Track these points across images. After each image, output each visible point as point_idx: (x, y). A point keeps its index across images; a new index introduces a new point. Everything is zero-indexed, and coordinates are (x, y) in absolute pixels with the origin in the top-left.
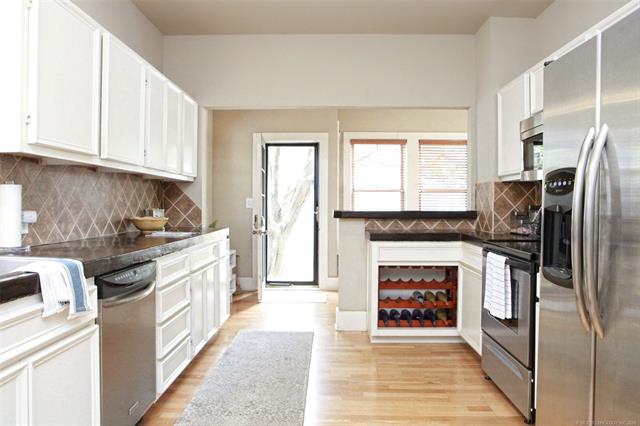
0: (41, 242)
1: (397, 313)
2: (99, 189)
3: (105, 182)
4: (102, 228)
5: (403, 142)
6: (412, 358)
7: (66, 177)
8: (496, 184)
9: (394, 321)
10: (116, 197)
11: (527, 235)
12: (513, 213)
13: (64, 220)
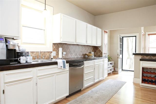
0: (67, 57)
1: (149, 80)
2: (79, 48)
3: (81, 47)
4: (80, 56)
7: (72, 46)
10: (83, 50)
13: (72, 54)
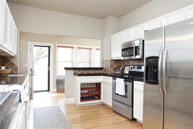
1: (84, 97)
5: (73, 48)
6: (92, 109)
8: (111, 60)
9: (84, 100)
11: (119, 74)
12: (114, 68)
